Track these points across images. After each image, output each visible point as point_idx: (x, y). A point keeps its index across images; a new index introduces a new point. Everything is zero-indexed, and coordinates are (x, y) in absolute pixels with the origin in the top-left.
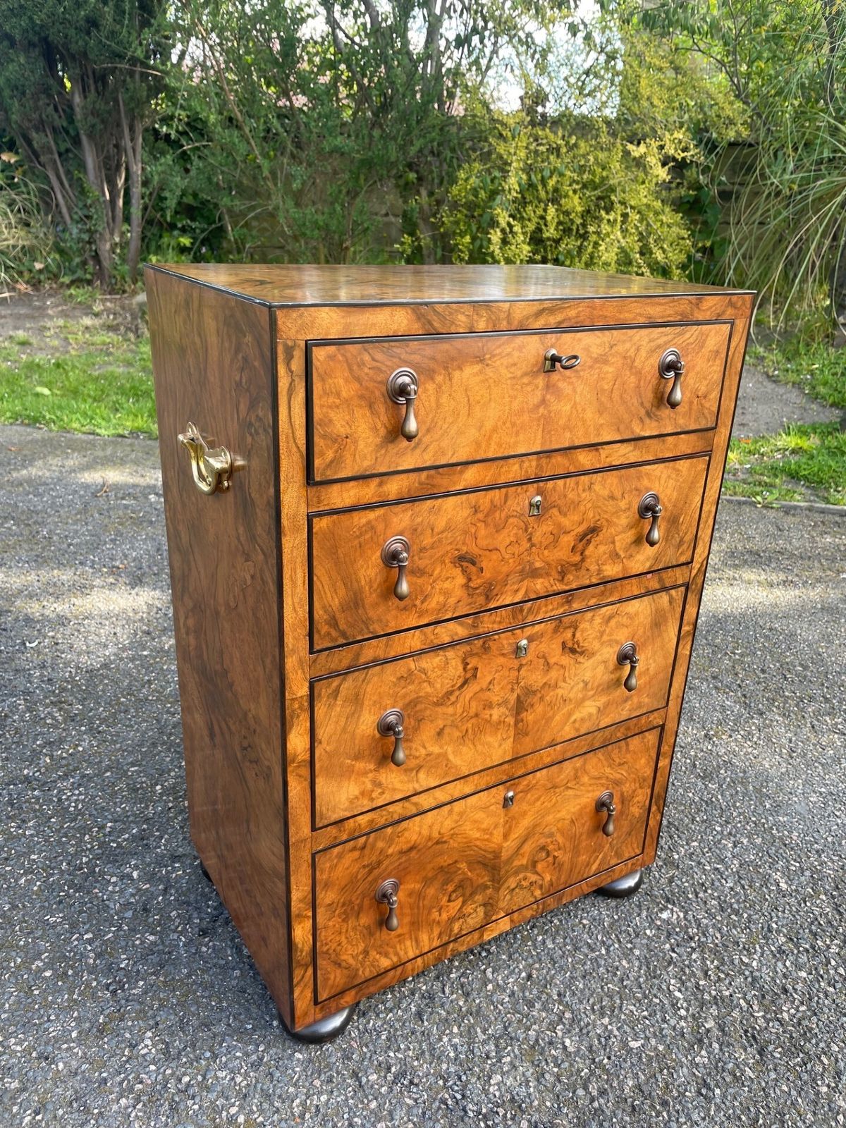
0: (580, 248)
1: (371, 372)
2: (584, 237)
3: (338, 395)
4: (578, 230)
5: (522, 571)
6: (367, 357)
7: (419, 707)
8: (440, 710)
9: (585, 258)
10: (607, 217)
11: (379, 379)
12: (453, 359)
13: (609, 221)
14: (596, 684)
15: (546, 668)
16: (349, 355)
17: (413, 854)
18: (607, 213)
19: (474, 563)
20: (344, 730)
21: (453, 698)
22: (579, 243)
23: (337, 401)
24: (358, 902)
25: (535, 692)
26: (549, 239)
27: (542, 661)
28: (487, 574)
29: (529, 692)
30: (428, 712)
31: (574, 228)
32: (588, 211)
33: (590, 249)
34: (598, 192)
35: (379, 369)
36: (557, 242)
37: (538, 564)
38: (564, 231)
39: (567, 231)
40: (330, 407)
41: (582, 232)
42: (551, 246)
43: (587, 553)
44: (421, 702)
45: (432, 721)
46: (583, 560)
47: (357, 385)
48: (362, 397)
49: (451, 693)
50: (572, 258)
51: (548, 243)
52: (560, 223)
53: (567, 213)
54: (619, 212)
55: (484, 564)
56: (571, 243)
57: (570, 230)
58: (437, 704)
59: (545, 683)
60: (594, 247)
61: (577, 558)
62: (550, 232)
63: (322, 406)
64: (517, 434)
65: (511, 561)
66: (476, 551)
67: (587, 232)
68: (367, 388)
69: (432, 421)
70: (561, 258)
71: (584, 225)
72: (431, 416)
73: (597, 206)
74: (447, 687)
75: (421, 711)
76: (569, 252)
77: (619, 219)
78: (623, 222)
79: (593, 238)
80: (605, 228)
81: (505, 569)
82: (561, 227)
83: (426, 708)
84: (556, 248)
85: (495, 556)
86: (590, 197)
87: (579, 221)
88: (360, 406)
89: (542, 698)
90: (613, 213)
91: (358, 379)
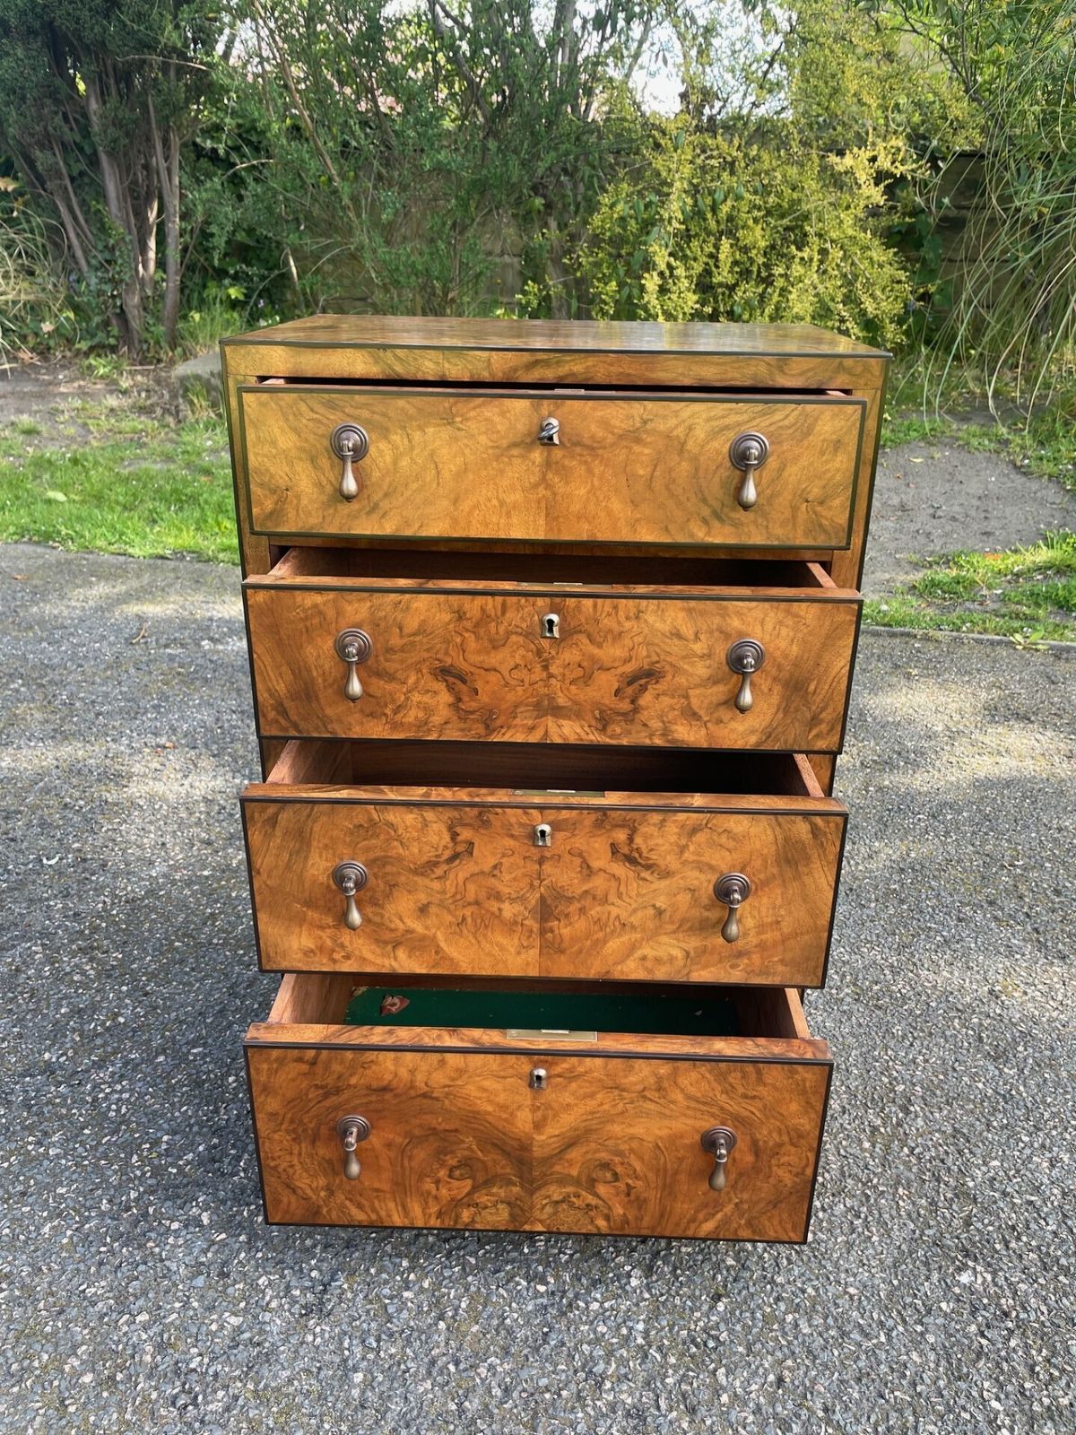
0: (762, 296)
1: (310, 424)
2: (768, 281)
3: (274, 443)
4: (759, 272)
5: (537, 706)
6: (303, 407)
7: (388, 869)
8: (419, 879)
9: (769, 310)
10: (800, 254)
11: (320, 432)
12: (411, 418)
13: (802, 259)
14: (678, 917)
15: (585, 871)
16: (282, 403)
17: (388, 1096)
18: (799, 249)
19: (464, 682)
20: (288, 867)
21: (439, 872)
22: (760, 290)
23: (274, 451)
24: (312, 1125)
25: (570, 900)
26: (721, 285)
27: (579, 860)
28: (484, 698)
29: (560, 895)
30: (403, 879)
31: (755, 269)
32: (773, 247)
33: (776, 298)
34: (786, 222)
35: (320, 421)
36: (732, 288)
37: (562, 701)
38: (741, 273)
39: (745, 274)
40: (267, 456)
41: (764, 274)
42: (723, 294)
43: (642, 702)
44: (392, 865)
45: (409, 892)
46: (636, 710)
47: (294, 437)
48: (301, 449)
49: (436, 864)
50: (752, 309)
51: (720, 290)
52: (735, 263)
53: (745, 250)
54: (816, 248)
55: (479, 685)
56: (748, 291)
57: (749, 272)
58: (416, 872)
59: (586, 892)
60: (780, 295)
61: (625, 706)
62: (723, 276)
63: (256, 454)
64: (508, 514)
65: (519, 689)
66: (465, 666)
67: (771, 275)
68: (306, 440)
69: (391, 485)
70: (737, 310)
71: (767, 266)
72: (388, 479)
73: (784, 239)
74: (429, 854)
75: (392, 874)
76: (747, 302)
77: (816, 257)
78: (821, 262)
79: (780, 283)
80: (797, 270)
81: (511, 697)
82: (737, 269)
83: (399, 873)
84: (730, 296)
85: (493, 677)
86: (775, 227)
87: (761, 260)
88: (301, 459)
89: (582, 911)
90: (807, 249)
91: (295, 430)
